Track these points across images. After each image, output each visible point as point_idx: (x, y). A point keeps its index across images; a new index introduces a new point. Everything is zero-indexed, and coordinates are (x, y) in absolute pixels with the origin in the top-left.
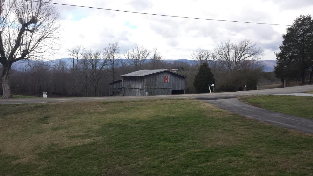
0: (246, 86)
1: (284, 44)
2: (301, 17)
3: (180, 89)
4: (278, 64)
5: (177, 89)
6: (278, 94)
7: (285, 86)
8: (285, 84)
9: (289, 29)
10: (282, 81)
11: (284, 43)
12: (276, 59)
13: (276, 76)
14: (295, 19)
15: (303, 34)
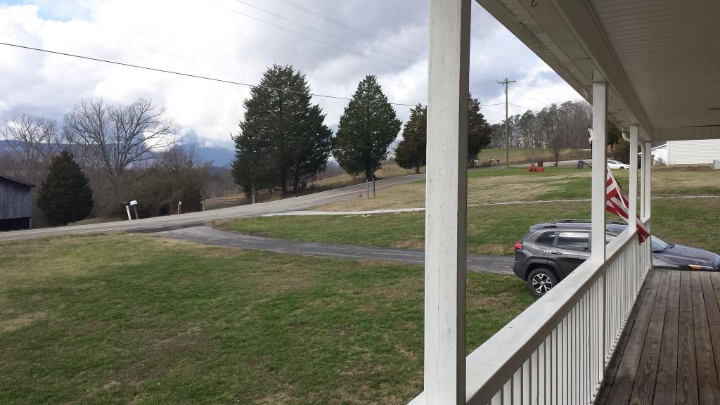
0: (180, 203)
1: (248, 119)
2: (275, 68)
3: (19, 216)
4: (238, 156)
5: (11, 216)
6: (269, 215)
7: (254, 200)
8: (253, 197)
9: (255, 90)
10: (248, 190)
11: (248, 116)
12: (235, 149)
13: (236, 182)
14: (265, 71)
15: (281, 101)
